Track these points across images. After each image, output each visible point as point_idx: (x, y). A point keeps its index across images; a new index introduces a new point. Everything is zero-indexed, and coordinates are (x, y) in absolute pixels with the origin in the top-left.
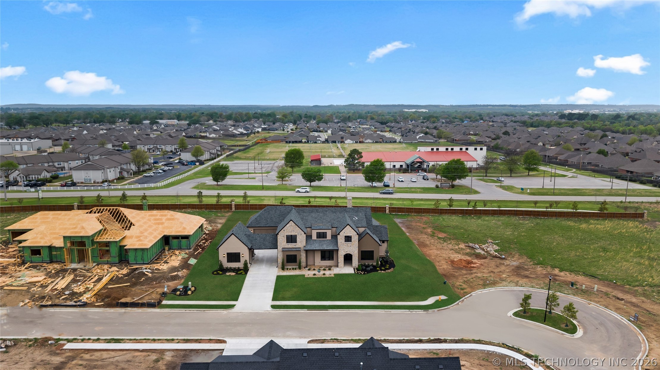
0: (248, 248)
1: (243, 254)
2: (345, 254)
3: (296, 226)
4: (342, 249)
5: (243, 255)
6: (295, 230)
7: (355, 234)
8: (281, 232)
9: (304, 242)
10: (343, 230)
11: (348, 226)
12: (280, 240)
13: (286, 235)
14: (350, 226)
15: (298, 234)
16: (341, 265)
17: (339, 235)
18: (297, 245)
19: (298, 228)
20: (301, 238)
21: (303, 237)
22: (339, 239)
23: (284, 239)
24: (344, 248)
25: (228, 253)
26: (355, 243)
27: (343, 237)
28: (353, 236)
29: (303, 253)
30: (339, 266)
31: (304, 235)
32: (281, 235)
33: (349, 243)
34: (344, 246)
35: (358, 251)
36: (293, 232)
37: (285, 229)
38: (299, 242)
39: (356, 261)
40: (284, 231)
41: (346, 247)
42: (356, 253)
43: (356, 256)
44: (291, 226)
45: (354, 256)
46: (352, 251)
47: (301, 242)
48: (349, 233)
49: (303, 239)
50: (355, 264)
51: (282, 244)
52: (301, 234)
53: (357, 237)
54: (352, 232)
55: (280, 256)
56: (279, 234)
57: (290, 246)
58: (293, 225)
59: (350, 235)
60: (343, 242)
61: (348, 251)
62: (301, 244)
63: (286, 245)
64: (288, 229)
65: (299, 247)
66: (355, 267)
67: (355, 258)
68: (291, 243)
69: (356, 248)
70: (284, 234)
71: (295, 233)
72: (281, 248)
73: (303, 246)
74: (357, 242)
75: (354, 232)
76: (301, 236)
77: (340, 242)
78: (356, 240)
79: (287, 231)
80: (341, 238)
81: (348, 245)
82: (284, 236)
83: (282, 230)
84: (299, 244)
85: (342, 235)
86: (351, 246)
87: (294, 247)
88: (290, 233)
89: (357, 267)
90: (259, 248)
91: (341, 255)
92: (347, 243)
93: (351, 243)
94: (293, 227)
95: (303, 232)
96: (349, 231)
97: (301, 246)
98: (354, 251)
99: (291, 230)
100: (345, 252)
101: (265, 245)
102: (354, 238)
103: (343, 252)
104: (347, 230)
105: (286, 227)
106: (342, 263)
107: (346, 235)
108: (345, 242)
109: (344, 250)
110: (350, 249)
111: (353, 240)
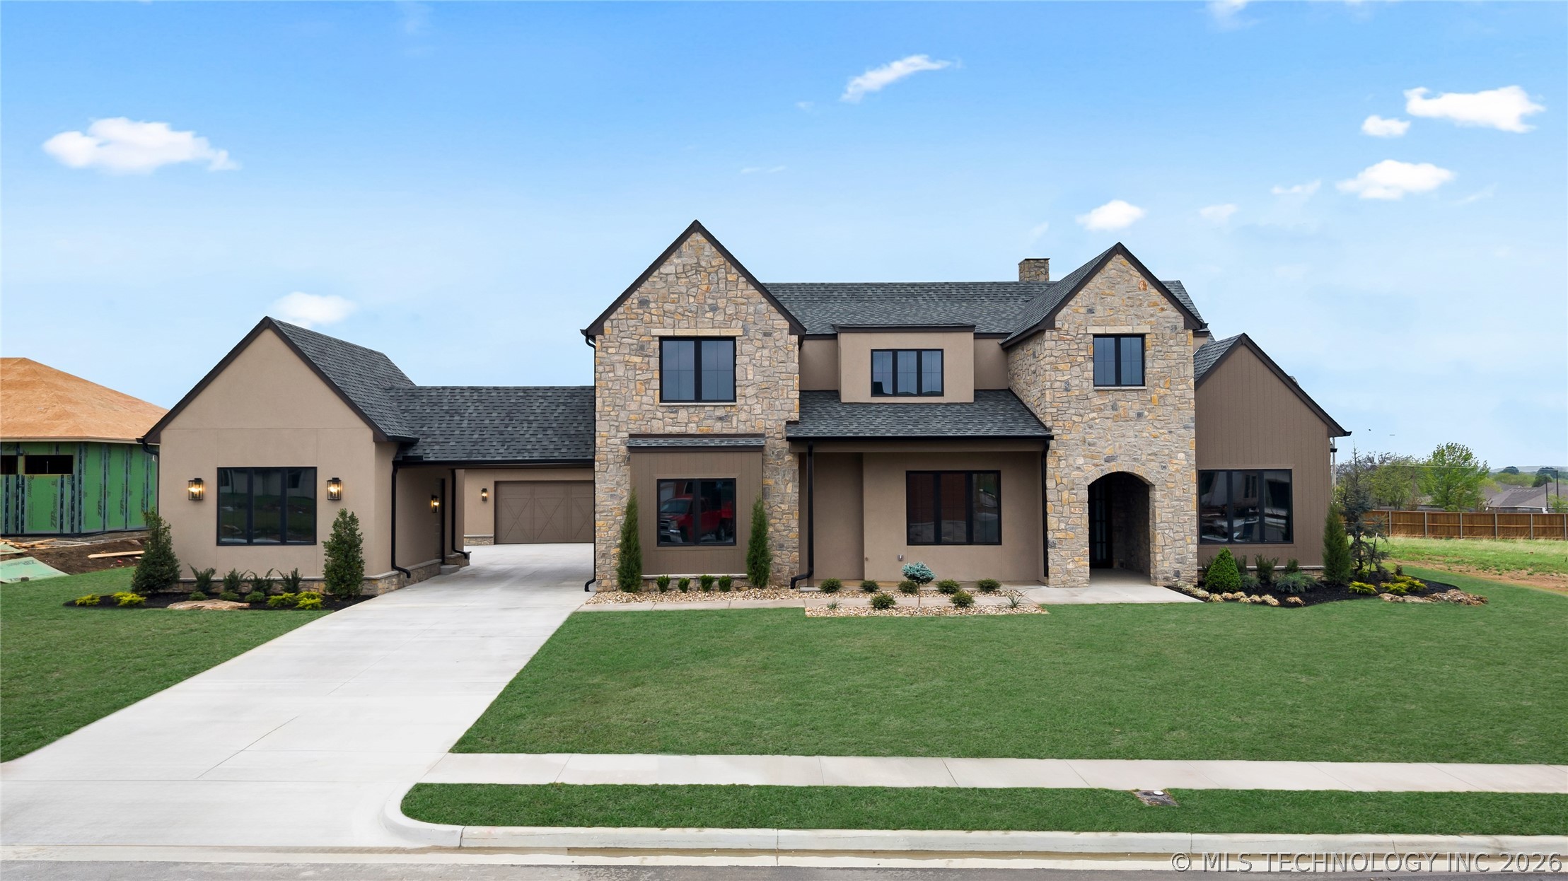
0: (381, 440)
1: (336, 481)
2: (1095, 474)
3: (734, 275)
4: (1075, 435)
5: (334, 489)
6: (721, 303)
7: (1168, 325)
8: (624, 313)
9: (789, 396)
10: (1081, 293)
11: (1121, 256)
12: (615, 376)
13: (657, 338)
14: (1130, 265)
15: (746, 331)
16: (1071, 566)
17: (1055, 333)
18: (739, 412)
19: (747, 286)
20: (768, 363)
21: (781, 355)
22: (1056, 357)
23: (640, 369)
24: (1091, 431)
25: (225, 475)
26: (1168, 392)
27: (1082, 346)
28: (1156, 334)
29: (784, 471)
30: (1054, 571)
31: (786, 342)
32: (624, 340)
33: (1128, 394)
34: (1087, 412)
35: (1194, 459)
36: (709, 315)
37: (650, 296)
38: (750, 391)
39: (1182, 534)
40: (641, 308)
41: (1109, 423)
42: (1177, 470)
43: (1178, 493)
44: (696, 274)
45: (1163, 493)
46: (1149, 455)
47: (764, 393)
48: (1124, 317)
49: (784, 370)
50: (1177, 559)
51: (629, 407)
52: (767, 334)
53: (1186, 345)
54: (1149, 306)
55: (612, 496)
56: (606, 332)
57: (690, 425)
58: (712, 267)
59: (1131, 327)
60: (1077, 386)
61: (1119, 452)
62: (764, 406)
63: (657, 417)
64: (676, 296)
65: (749, 431)
66: (1174, 575)
67: (1170, 516)
68: (696, 406)
69: (1183, 431)
70: (641, 330)
71: (724, 320)
72: (618, 436)
73: (784, 423)
74: (1184, 386)
75: (1163, 309)
76: (763, 347)
77: (1057, 385)
78: (1182, 370)
79: (668, 307)
80: (1070, 351)
81: (1116, 410)
82: (642, 348)
83: (632, 303)
84: (754, 409)
85: (1071, 326)
86: (1146, 413)
87: (718, 428)
88: (687, 326)
89: (1194, 574)
90: (465, 455)
91: (1069, 487)
92: (1110, 392)
93: (1139, 393)
94: (709, 281)
95: (780, 316)
96: (1129, 298)
97: (770, 422)
98: (1167, 452)
99: (692, 300)
100: (1096, 465)
101: (513, 440)
102: (1165, 353)
103: (1080, 461)
104: (1108, 295)
105: (661, 278)
106: (1079, 550)
107: (1108, 327)
108: (1095, 386)
109: (1086, 444)
110: (1136, 436)
111: (1155, 370)
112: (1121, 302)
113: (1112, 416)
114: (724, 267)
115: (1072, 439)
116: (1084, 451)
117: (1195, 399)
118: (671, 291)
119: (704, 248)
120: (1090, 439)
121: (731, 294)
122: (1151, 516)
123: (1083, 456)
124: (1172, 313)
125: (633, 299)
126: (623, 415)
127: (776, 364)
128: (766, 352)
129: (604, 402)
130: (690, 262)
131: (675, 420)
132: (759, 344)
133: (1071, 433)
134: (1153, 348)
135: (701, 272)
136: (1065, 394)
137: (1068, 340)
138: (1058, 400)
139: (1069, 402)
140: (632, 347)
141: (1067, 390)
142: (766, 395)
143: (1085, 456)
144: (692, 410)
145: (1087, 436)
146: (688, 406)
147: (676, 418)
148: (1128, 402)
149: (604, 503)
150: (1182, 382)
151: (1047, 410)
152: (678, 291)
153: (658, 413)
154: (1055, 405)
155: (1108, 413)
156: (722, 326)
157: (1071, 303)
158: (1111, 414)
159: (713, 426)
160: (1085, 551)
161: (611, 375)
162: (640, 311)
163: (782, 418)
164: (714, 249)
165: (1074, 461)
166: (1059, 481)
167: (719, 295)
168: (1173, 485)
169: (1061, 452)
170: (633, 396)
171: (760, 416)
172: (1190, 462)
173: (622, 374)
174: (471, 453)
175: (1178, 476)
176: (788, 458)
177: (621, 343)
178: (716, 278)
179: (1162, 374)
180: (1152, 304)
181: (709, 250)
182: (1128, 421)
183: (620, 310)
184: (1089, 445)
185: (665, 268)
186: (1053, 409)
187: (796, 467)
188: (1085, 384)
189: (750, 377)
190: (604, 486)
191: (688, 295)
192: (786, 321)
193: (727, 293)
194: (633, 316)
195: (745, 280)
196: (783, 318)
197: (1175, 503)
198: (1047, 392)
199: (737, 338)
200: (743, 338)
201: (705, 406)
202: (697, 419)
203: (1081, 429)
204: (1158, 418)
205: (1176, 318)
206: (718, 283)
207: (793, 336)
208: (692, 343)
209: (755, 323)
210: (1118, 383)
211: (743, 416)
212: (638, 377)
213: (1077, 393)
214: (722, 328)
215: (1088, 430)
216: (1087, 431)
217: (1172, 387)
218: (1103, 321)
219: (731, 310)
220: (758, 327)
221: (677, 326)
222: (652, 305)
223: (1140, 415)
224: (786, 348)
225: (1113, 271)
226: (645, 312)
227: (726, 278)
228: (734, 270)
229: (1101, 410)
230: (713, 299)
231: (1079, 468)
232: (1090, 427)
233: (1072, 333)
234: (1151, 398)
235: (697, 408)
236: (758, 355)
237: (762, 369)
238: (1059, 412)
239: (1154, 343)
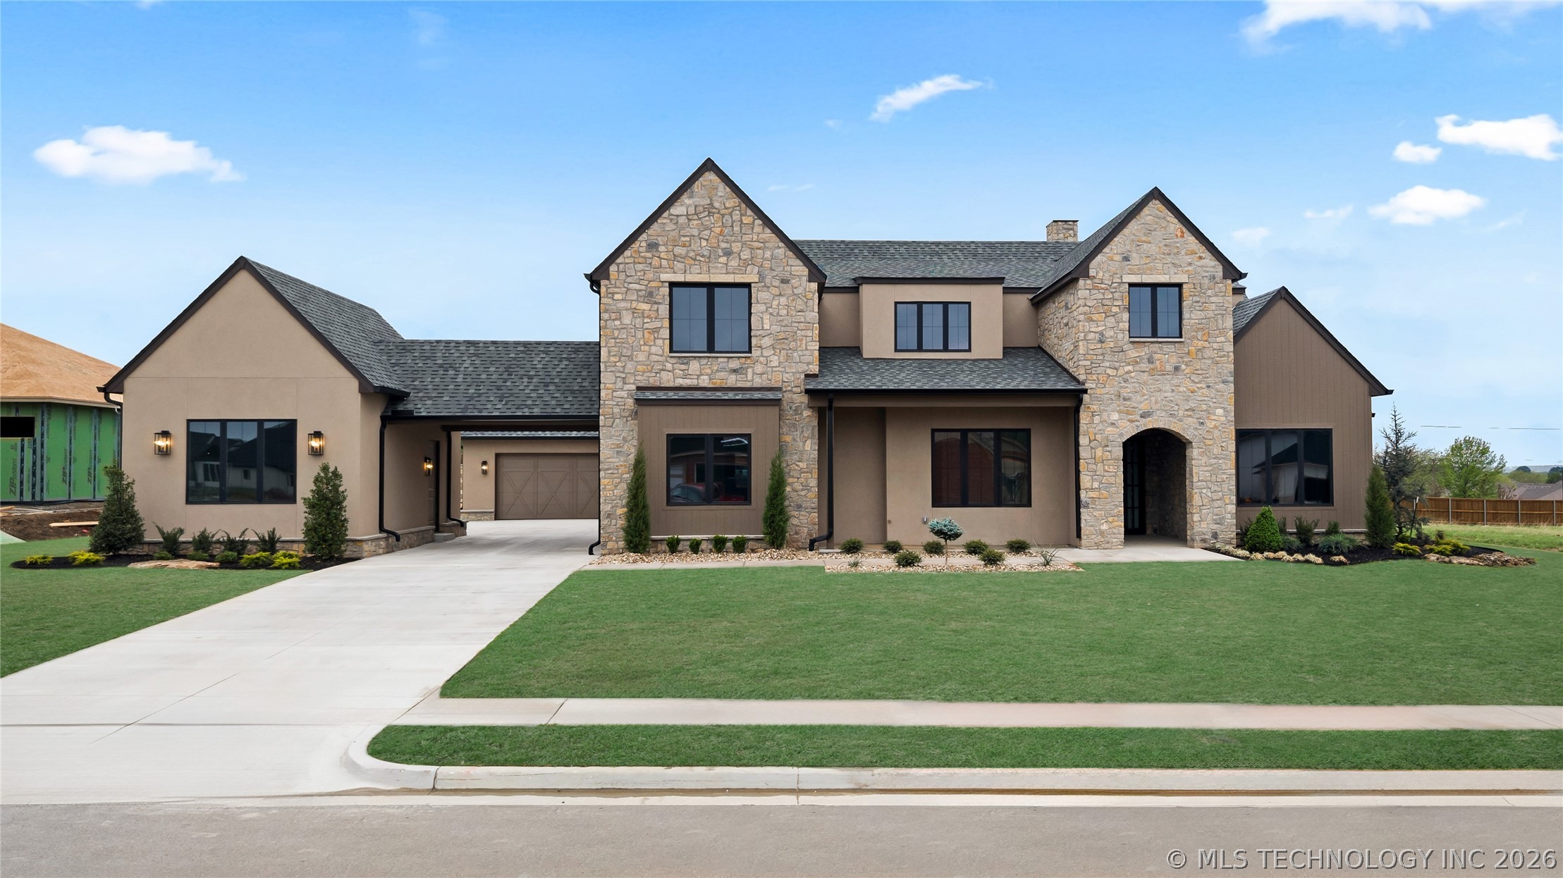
0: (370, 392)
1: (318, 435)
2: (1130, 431)
3: (749, 217)
4: (1110, 389)
5: (315, 443)
6: (736, 247)
7: (1207, 274)
8: (631, 256)
9: (808, 348)
10: (1116, 239)
11: (1157, 202)
12: (621, 324)
13: (667, 284)
14: (1167, 211)
15: (762, 277)
16: (1104, 527)
17: (1089, 282)
18: (754, 364)
19: (763, 229)
20: (785, 312)
21: (800, 304)
22: (1090, 307)
23: (648, 317)
24: (1126, 385)
25: (194, 427)
26: (1206, 344)
27: (1116, 295)
28: (1194, 284)
29: (803, 427)
30: (1087, 532)
31: (805, 289)
32: (631, 285)
33: (1165, 346)
34: (1122, 365)
35: (1233, 415)
36: (723, 260)
37: (659, 239)
38: (766, 342)
39: (1220, 494)
40: (650, 252)
41: (1145, 376)
42: (1215, 427)
43: (1216, 451)
44: (709, 216)
45: (1200, 450)
46: (1187, 410)
47: (781, 343)
48: (1160, 265)
49: (803, 320)
50: (1215, 520)
51: (636, 357)
52: (785, 281)
53: (1225, 296)
54: (1187, 254)
55: (618, 452)
56: (611, 277)
57: (702, 377)
58: (726, 208)
59: (1168, 276)
60: (1111, 337)
61: (1155, 407)
62: (782, 358)
63: (667, 368)
64: (688, 239)
65: (766, 384)
66: (1212, 537)
67: (1208, 474)
68: (709, 357)
69: (1222, 385)
70: (650, 276)
71: (739, 265)
72: (625, 389)
73: (803, 376)
74: (1223, 339)
75: (1201, 258)
76: (780, 295)
77: (1091, 336)
78: (1220, 322)
79: (678, 250)
80: (1104, 301)
81: (1153, 363)
82: (651, 294)
83: (640, 246)
84: (770, 361)
85: (1106, 274)
86: (1183, 367)
87: (732, 381)
88: (699, 272)
89: (1232, 536)
90: (460, 410)
91: (1103, 444)
92: (1146, 344)
93: (1177, 345)
94: (723, 223)
95: (799, 262)
96: (1166, 245)
97: (787, 375)
98: (1204, 407)
99: (704, 243)
100: (1131, 421)
101: (512, 395)
102: (1203, 303)
103: (1115, 416)
104: (1145, 242)
105: (671, 220)
106: (1113, 510)
107: (1144, 276)
108: (1130, 337)
109: (1121, 399)
110: (1173, 391)
111: (1193, 321)
112: (1157, 249)
113: (1148, 370)
114: (738, 208)
115: (1106, 393)
116: (1119, 406)
117: (1234, 352)
118: (681, 234)
119: (717, 189)
120: (1125, 393)
121: (746, 238)
122: (1188, 476)
123: (1118, 412)
124: (1211, 262)
125: (641, 242)
126: (630, 366)
127: (794, 313)
128: (783, 300)
129: (609, 352)
130: (702, 203)
131: (686, 372)
132: (776, 291)
133: (1105, 387)
134: (1191, 298)
135: (714, 213)
136: (1099, 346)
137: (1102, 289)
138: (1092, 352)
139: (1103, 354)
140: (640, 293)
141: (1101, 341)
142: (783, 346)
143: (1119, 412)
144: (704, 361)
145: (1122, 391)
146: (700, 357)
147: (688, 370)
148: (1165, 354)
149: (610, 460)
150: (1221, 334)
151: (1081, 363)
152: (688, 234)
153: (667, 364)
154: (1089, 357)
155: (1144, 366)
156: (737, 272)
157: (1106, 250)
158: (1147, 367)
159: (727, 379)
160: (1119, 512)
161: (617, 323)
162: (649, 255)
163: (800, 370)
164: (728, 189)
165: (1108, 416)
166: (1092, 438)
167: (733, 238)
168: (1211, 442)
169: (1095, 407)
170: (641, 345)
171: (777, 369)
172: (1229, 418)
173: (629, 322)
174: (466, 408)
175: (1216, 433)
176: (807, 413)
177: (628, 289)
178: (730, 221)
179: (1199, 326)
180: (1189, 252)
181: (723, 190)
182: (1165, 375)
183: (627, 253)
184: (1125, 400)
185: (676, 209)
186: (1087, 362)
187: (815, 423)
188: (1120, 336)
189: (767, 327)
190: (610, 442)
191: (700, 238)
192: (805, 267)
193: (742, 237)
194: (640, 260)
195: (761, 223)
196: (802, 264)
197: (1213, 461)
198: (1081, 343)
199: (753, 285)
200: (759, 284)
201: (718, 357)
202: (709, 371)
203: (1116, 383)
204: (1196, 372)
205: (1214, 267)
206: (732, 226)
207: (812, 283)
208: (705, 290)
209: (771, 269)
210: (1154, 335)
211: (759, 368)
212: (646, 326)
213: (1112, 345)
214: (737, 274)
215: (1123, 384)
216: (1121, 385)
217: (1210, 340)
218: (1139, 269)
219: (746, 255)
220: (775, 273)
221: (688, 272)
222: (662, 248)
223: (1177, 369)
224: (805, 296)
225: (1150, 217)
226: (654, 256)
227: (741, 220)
228: (749, 212)
229: (1137, 363)
230: (727, 242)
231: (1114, 424)
232: (1126, 381)
233: (1106, 282)
234: (1189, 351)
235: (710, 360)
236: (775, 303)
237: (779, 318)
238: (1093, 365)
239: (1192, 293)
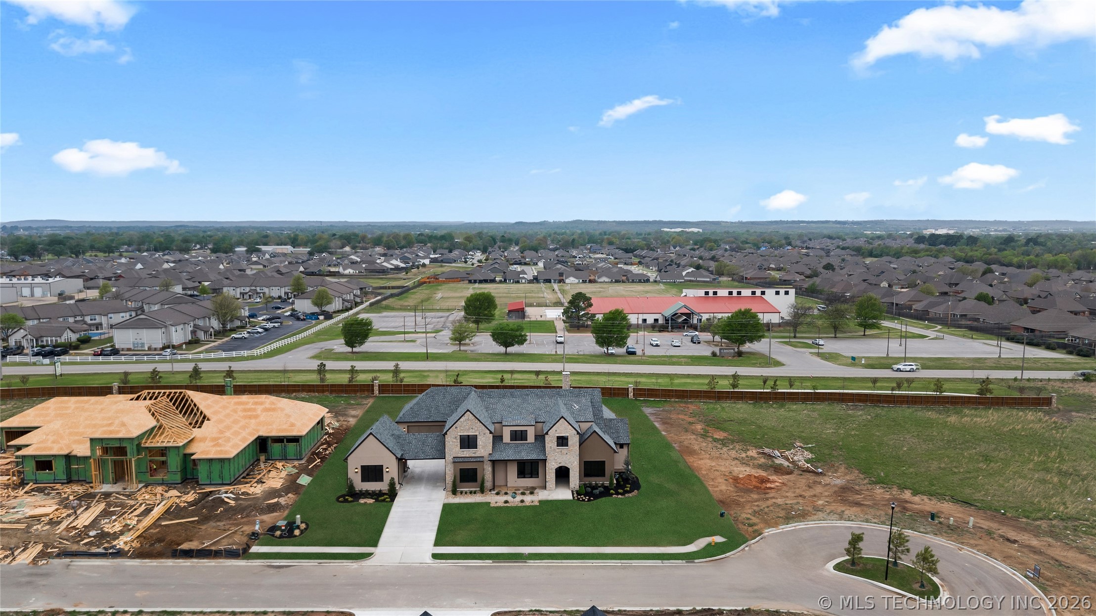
0: (397, 458)
1: (388, 468)
3: (477, 421)
5: (387, 470)
6: (474, 427)
7: (573, 434)
9: (490, 450)
10: (554, 427)
11: (563, 419)
12: (450, 444)
13: (460, 435)
14: (565, 421)
15: (479, 433)
16: (551, 486)
17: (549, 436)
18: (478, 451)
19: (480, 423)
20: (485, 441)
21: (488, 440)
22: (549, 441)
23: (455, 442)
25: (362, 467)
26: (573, 448)
27: (554, 439)
28: (571, 436)
30: (548, 488)
31: (489, 436)
32: (452, 436)
34: (555, 453)
36: (471, 430)
37: (458, 426)
38: (480, 447)
41: (560, 455)
42: (575, 466)
44: (468, 421)
45: (572, 470)
46: (569, 462)
48: (564, 433)
49: (488, 443)
50: (574, 484)
51: (453, 451)
52: (484, 434)
53: (577, 438)
55: (449, 470)
56: (448, 434)
58: (472, 419)
59: (565, 435)
61: (562, 461)
62: (484, 451)
65: (481, 456)
66: (573, 488)
69: (576, 457)
70: (456, 434)
71: (475, 431)
72: (451, 457)
73: (488, 454)
74: (577, 447)
75: (572, 430)
77: (549, 448)
78: (576, 444)
79: (462, 428)
80: (552, 440)
82: (456, 438)
83: (454, 427)
84: (481, 451)
85: (552, 435)
86: (568, 453)
87: (473, 455)
88: (466, 432)
89: (577, 488)
91: (551, 469)
92: (560, 449)
93: (566, 449)
94: (471, 422)
95: (487, 430)
96: (565, 428)
97: (485, 454)
98: (572, 461)
99: (467, 427)
100: (557, 464)
102: (573, 440)
104: (560, 427)
105: (461, 422)
106: (553, 483)
107: (560, 435)
108: (557, 447)
110: (566, 458)
112: (563, 429)
114: (475, 419)
115: (552, 459)
117: (579, 449)
118: (463, 425)
119: (470, 415)
120: (556, 459)
121: (476, 425)
122: (569, 475)
124: (575, 432)
126: (452, 453)
128: (484, 439)
129: (447, 450)
130: (467, 418)
131: (464, 454)
132: (483, 436)
134: (570, 439)
137: (551, 437)
139: (551, 451)
140: (454, 438)
141: (551, 449)
142: (484, 449)
143: (555, 463)
144: (467, 451)
148: (564, 450)
153: (459, 452)
154: (548, 452)
155: (560, 453)
157: (552, 430)
164: (473, 415)
165: (552, 463)
166: (549, 468)
168: (574, 469)
169: (550, 462)
170: (454, 448)
172: (578, 464)
179: (571, 444)
180: (570, 430)
182: (564, 455)
183: (451, 429)
184: (556, 461)
185: (461, 419)
187: (491, 464)
188: (555, 447)
189: (481, 444)
190: (447, 468)
192: (489, 431)
194: (454, 430)
197: (575, 473)
198: (547, 450)
199: (478, 435)
202: (468, 454)
203: (554, 457)
204: (571, 454)
206: (473, 423)
207: (491, 434)
208: (467, 436)
210: (562, 447)
212: (455, 444)
213: (553, 449)
214: (474, 433)
218: (559, 433)
219: (476, 429)
220: (482, 433)
221: (464, 433)
223: (566, 453)
225: (561, 422)
226: (457, 429)
227: (475, 422)
229: (558, 452)
230: (472, 426)
231: (553, 465)
234: (569, 450)
235: (469, 451)
236: (482, 439)
237: (483, 442)
238: (549, 454)
